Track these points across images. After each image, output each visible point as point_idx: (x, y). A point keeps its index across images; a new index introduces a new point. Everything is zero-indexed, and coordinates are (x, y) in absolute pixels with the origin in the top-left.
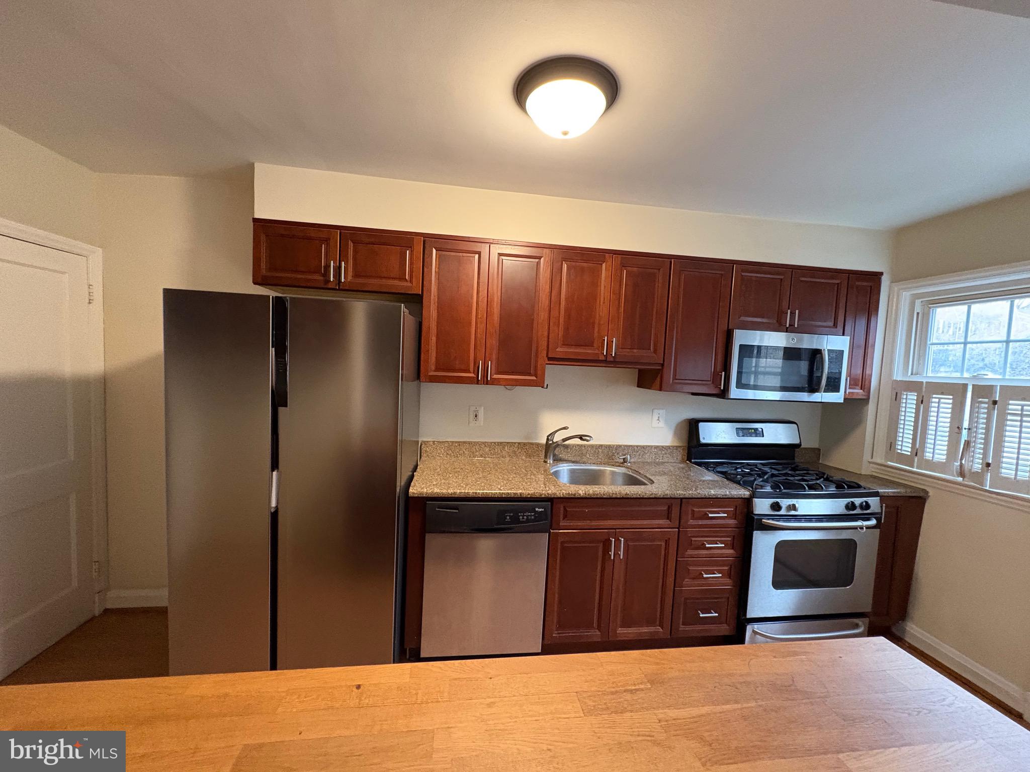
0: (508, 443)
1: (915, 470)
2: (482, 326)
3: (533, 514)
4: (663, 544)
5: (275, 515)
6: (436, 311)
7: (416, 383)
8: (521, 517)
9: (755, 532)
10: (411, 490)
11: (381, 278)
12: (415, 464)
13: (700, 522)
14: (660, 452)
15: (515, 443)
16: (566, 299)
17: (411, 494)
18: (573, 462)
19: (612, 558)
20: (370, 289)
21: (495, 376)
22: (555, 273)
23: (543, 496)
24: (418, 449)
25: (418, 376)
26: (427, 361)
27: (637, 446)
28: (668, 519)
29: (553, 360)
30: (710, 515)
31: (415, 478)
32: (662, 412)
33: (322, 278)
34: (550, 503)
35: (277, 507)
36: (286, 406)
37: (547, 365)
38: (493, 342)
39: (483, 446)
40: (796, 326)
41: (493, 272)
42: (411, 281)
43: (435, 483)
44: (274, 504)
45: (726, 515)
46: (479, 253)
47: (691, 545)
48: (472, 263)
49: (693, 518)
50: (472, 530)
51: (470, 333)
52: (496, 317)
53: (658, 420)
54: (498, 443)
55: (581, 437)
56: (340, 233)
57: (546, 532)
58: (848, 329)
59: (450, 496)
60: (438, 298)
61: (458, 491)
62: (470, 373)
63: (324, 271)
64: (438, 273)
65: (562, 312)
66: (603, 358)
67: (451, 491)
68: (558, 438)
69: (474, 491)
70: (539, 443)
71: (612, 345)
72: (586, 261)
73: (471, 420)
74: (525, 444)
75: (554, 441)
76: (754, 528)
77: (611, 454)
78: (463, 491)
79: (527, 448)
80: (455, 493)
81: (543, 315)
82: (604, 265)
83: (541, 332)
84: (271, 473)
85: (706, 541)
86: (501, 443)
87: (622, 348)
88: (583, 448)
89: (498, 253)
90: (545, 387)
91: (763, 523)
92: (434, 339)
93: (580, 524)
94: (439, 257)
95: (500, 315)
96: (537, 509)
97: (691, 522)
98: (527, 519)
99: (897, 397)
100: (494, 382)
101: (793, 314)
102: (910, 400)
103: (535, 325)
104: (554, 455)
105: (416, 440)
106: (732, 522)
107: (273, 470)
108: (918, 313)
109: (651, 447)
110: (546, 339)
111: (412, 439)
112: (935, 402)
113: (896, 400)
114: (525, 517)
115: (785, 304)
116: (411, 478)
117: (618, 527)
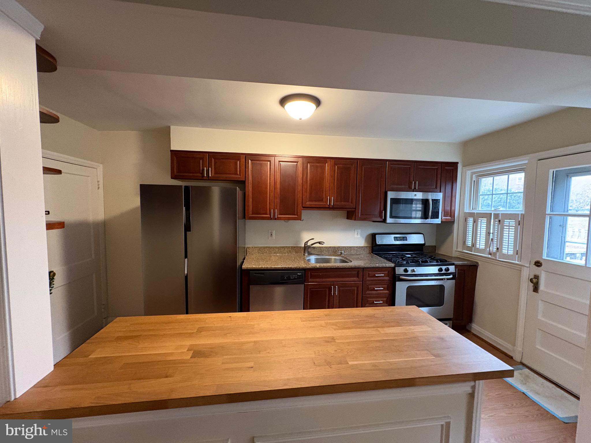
0: (287, 247)
1: (473, 253)
2: (272, 194)
3: (296, 276)
4: (356, 288)
5: (186, 277)
6: (252, 188)
7: (244, 220)
8: (291, 277)
9: (397, 282)
10: (243, 266)
11: (227, 174)
12: (244, 257)
13: (372, 279)
14: (358, 249)
15: (290, 247)
16: (310, 180)
17: (243, 268)
18: (317, 255)
19: (333, 295)
20: (222, 179)
21: (279, 216)
22: (305, 168)
23: (301, 268)
24: (245, 251)
25: (244, 217)
26: (248, 210)
27: (348, 247)
28: (357, 277)
29: (306, 208)
30: (376, 275)
31: (245, 262)
32: (359, 231)
33: (201, 175)
34: (304, 271)
35: (187, 274)
36: (190, 231)
37: (302, 211)
38: (278, 201)
39: (275, 248)
40: (417, 189)
41: (277, 169)
42: (240, 175)
43: (253, 264)
44: (186, 272)
45: (383, 275)
46: (270, 161)
47: (368, 289)
48: (267, 166)
49: (369, 277)
50: (270, 283)
51: (267, 197)
52: (278, 190)
53: (357, 234)
54: (282, 247)
55: (319, 243)
56: (208, 155)
57: (303, 284)
58: (443, 189)
59: (260, 269)
60: (252, 182)
61: (264, 266)
62: (267, 214)
63: (202, 172)
64: (252, 171)
65: (308, 187)
66: (328, 206)
67: (260, 267)
68: (309, 244)
69: (271, 266)
70: (301, 247)
71: (331, 200)
72: (318, 163)
73: (269, 236)
74: (294, 247)
75: (308, 245)
76: (397, 280)
77: (335, 250)
78: (266, 266)
79: (295, 249)
80: (262, 267)
81: (300, 188)
82: (327, 164)
83: (299, 196)
84: (184, 260)
85: (375, 287)
86: (283, 247)
87: (336, 202)
88: (322, 248)
89: (279, 161)
90: (302, 220)
91: (400, 278)
92: (251, 200)
93: (318, 280)
94: (252, 164)
95: (280, 189)
96: (298, 274)
97: (368, 278)
98: (294, 278)
99: (466, 220)
100: (279, 219)
101: (415, 183)
102: (471, 220)
103: (296, 192)
104: (308, 252)
105: (244, 246)
106: (387, 278)
107: (185, 258)
108: (474, 181)
109: (355, 247)
110: (301, 199)
111: (243, 246)
112: (480, 222)
113: (466, 221)
114: (293, 277)
115: (412, 179)
116: (243, 262)
117: (335, 281)
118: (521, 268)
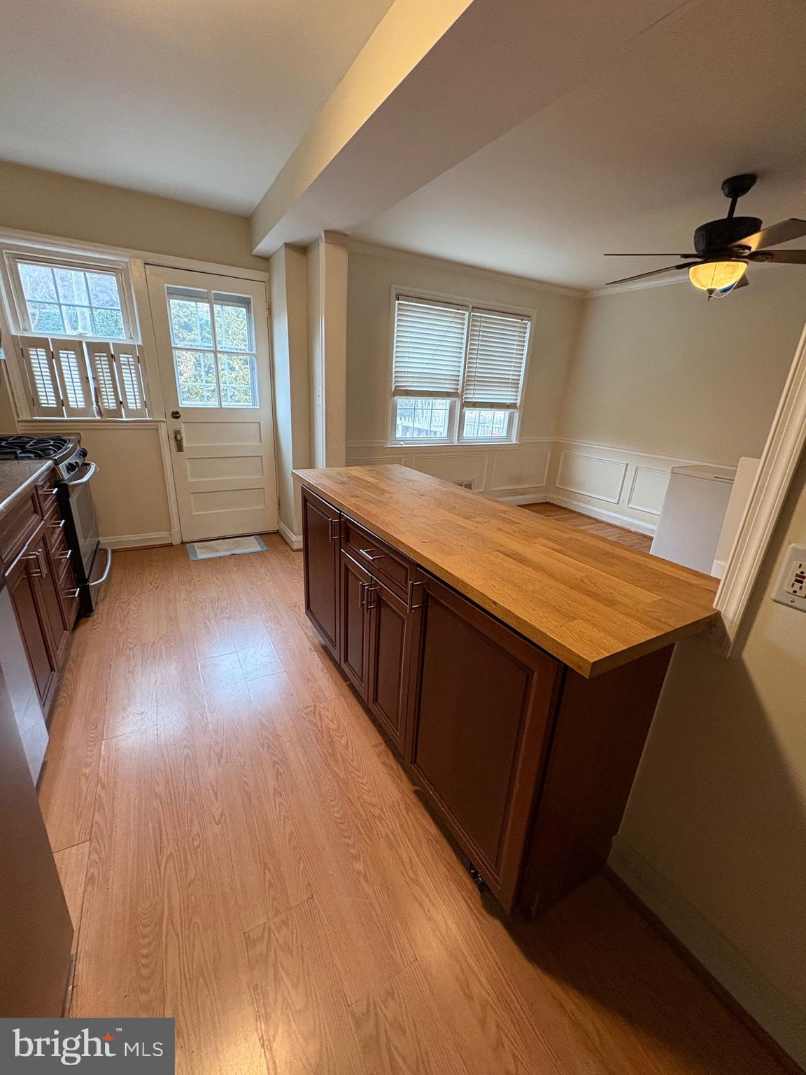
97: (45, 507)
99: (25, 353)
112: (63, 357)
118: (157, 426)
